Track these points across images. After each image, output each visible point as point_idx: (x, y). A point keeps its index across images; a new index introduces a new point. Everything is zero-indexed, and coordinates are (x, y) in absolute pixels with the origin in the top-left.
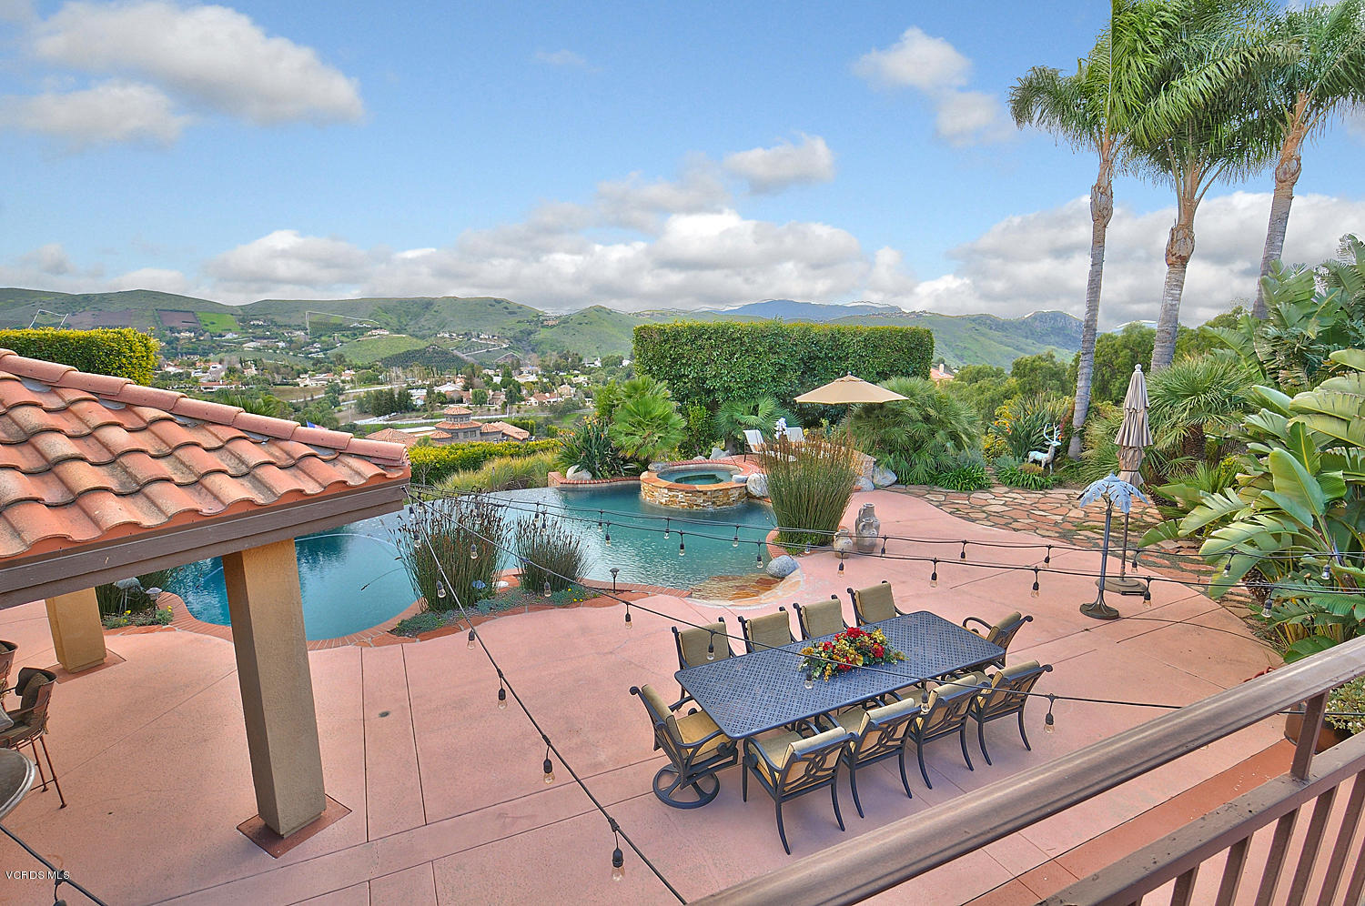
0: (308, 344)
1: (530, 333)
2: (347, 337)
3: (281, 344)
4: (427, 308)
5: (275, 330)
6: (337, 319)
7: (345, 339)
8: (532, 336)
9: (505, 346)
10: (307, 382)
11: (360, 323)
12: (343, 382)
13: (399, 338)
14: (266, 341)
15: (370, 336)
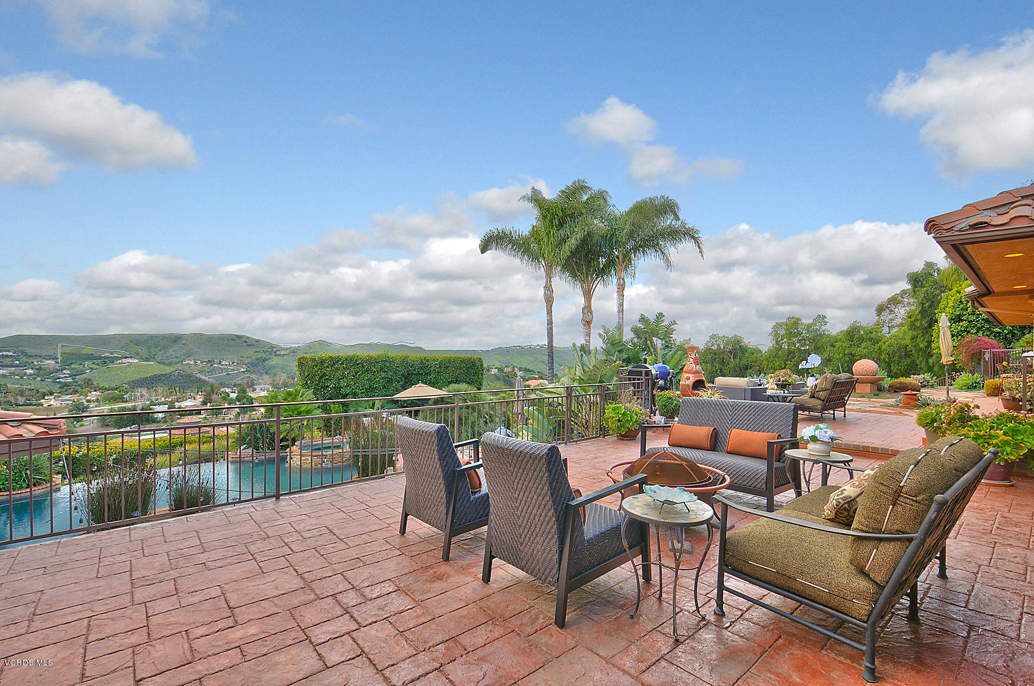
0: (57, 371)
1: (264, 360)
2: (98, 364)
3: (30, 371)
4: (175, 341)
5: (25, 359)
6: (89, 350)
7: (95, 367)
8: (267, 362)
9: (243, 370)
10: (52, 403)
11: (112, 353)
12: (88, 401)
13: (148, 364)
14: (14, 369)
15: (120, 363)
